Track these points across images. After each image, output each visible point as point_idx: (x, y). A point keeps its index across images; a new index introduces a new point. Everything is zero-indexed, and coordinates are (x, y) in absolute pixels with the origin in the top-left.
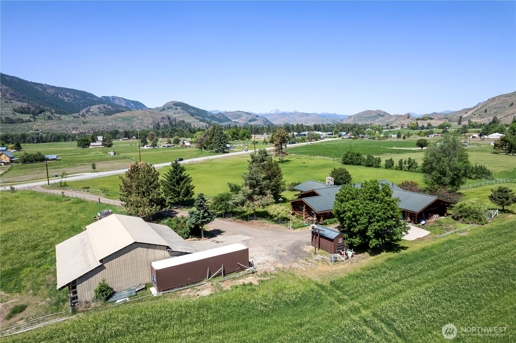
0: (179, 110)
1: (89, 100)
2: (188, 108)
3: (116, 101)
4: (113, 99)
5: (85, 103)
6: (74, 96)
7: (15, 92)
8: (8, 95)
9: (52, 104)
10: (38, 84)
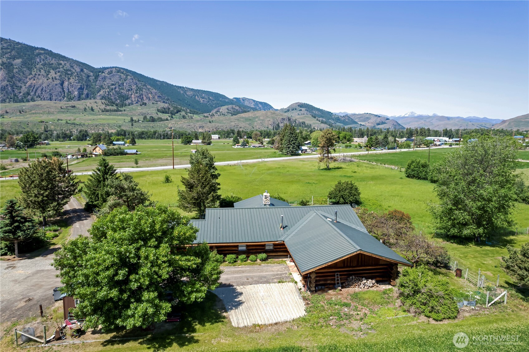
0: (303, 111)
1: (221, 101)
2: (312, 110)
3: (246, 102)
4: (243, 100)
5: (218, 104)
6: (209, 98)
7: (162, 95)
8: (156, 97)
9: (190, 105)
10: (180, 87)
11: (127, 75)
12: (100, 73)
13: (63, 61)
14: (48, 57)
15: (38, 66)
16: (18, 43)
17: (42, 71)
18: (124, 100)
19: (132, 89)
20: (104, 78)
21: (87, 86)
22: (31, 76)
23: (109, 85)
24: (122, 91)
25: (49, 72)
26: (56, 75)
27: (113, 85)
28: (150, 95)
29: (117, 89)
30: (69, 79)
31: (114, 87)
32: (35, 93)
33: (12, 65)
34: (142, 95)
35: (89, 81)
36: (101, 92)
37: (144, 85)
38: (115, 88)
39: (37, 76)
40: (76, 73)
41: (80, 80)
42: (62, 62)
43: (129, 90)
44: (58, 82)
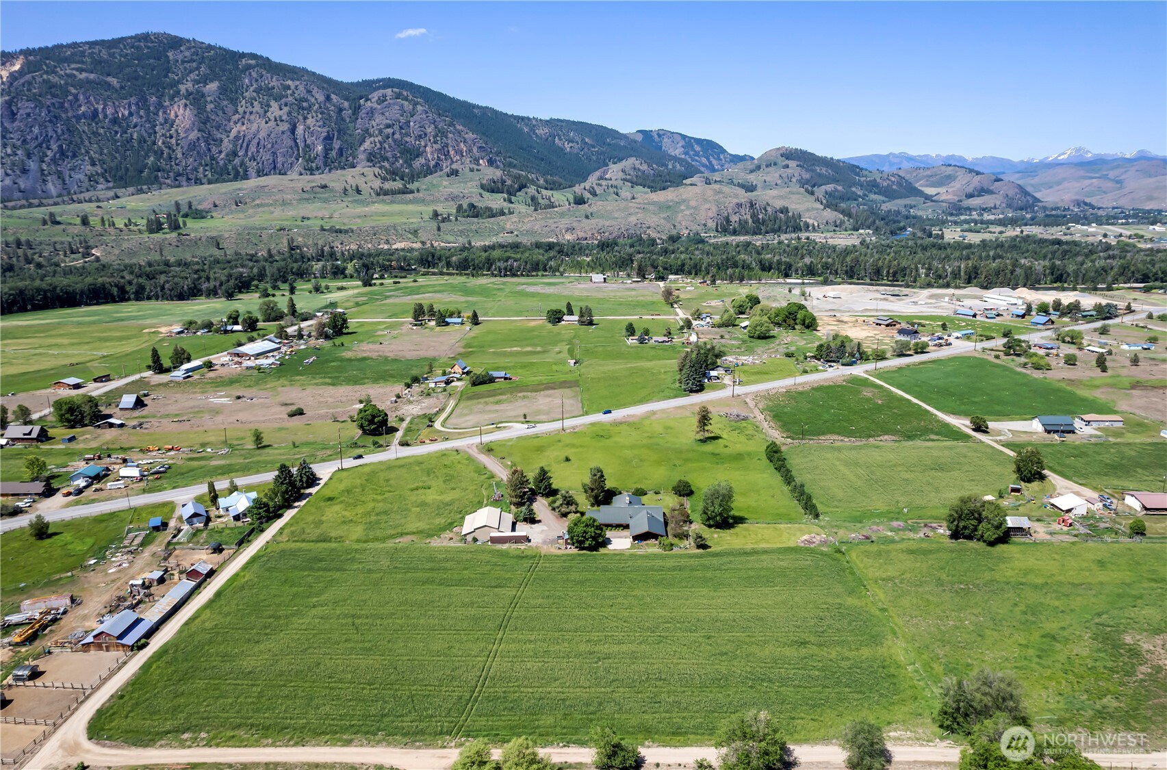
0: (792, 168)
1: (609, 144)
2: (814, 164)
3: (666, 140)
4: (659, 135)
5: (603, 153)
6: (583, 140)
7: (486, 143)
8: (475, 150)
9: (542, 160)
10: (523, 118)
11: (416, 104)
12: (362, 101)
13: (293, 80)
14: (264, 73)
15: (246, 94)
16: (210, 47)
17: (256, 103)
18: (411, 159)
19: (426, 134)
20: (371, 112)
21: (339, 131)
22: (237, 117)
23: (382, 126)
24: (408, 139)
25: (269, 106)
26: (281, 113)
27: (388, 126)
28: (462, 145)
29: (397, 136)
30: (305, 118)
31: (390, 131)
32: (247, 151)
33: (203, 95)
34: (447, 145)
35: (343, 120)
36: (367, 145)
37: (451, 124)
38: (393, 134)
39: (247, 117)
40: (317, 106)
41: (326, 120)
42: (289, 82)
43: (420, 137)
44: (285, 127)
